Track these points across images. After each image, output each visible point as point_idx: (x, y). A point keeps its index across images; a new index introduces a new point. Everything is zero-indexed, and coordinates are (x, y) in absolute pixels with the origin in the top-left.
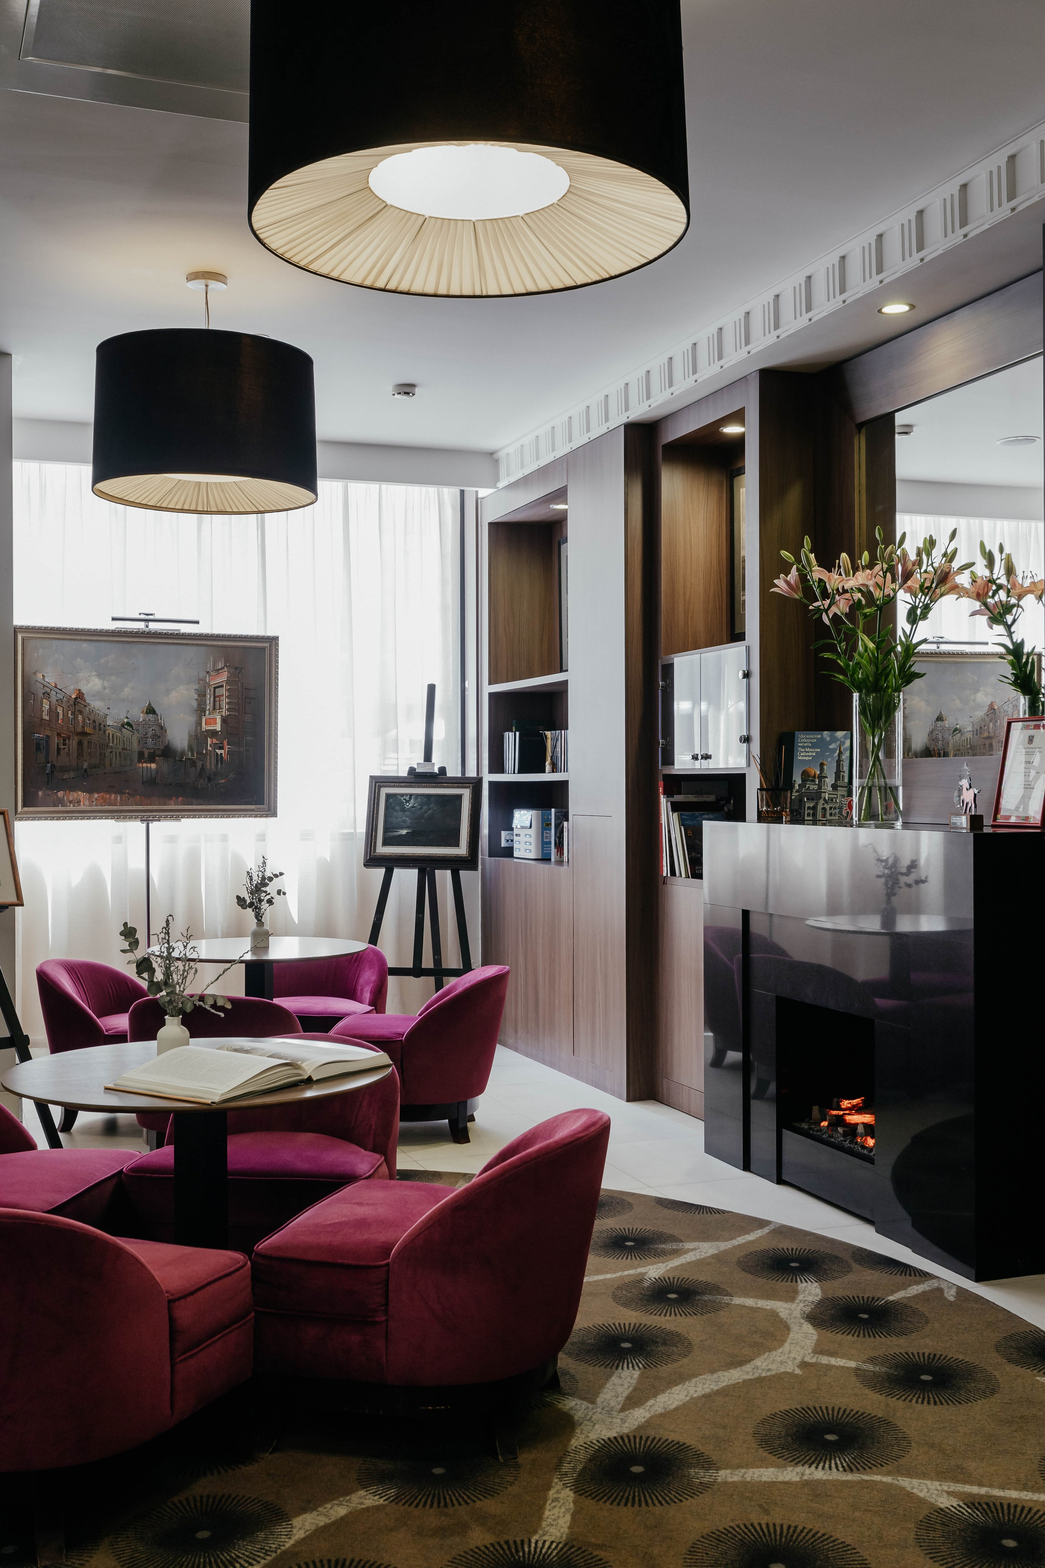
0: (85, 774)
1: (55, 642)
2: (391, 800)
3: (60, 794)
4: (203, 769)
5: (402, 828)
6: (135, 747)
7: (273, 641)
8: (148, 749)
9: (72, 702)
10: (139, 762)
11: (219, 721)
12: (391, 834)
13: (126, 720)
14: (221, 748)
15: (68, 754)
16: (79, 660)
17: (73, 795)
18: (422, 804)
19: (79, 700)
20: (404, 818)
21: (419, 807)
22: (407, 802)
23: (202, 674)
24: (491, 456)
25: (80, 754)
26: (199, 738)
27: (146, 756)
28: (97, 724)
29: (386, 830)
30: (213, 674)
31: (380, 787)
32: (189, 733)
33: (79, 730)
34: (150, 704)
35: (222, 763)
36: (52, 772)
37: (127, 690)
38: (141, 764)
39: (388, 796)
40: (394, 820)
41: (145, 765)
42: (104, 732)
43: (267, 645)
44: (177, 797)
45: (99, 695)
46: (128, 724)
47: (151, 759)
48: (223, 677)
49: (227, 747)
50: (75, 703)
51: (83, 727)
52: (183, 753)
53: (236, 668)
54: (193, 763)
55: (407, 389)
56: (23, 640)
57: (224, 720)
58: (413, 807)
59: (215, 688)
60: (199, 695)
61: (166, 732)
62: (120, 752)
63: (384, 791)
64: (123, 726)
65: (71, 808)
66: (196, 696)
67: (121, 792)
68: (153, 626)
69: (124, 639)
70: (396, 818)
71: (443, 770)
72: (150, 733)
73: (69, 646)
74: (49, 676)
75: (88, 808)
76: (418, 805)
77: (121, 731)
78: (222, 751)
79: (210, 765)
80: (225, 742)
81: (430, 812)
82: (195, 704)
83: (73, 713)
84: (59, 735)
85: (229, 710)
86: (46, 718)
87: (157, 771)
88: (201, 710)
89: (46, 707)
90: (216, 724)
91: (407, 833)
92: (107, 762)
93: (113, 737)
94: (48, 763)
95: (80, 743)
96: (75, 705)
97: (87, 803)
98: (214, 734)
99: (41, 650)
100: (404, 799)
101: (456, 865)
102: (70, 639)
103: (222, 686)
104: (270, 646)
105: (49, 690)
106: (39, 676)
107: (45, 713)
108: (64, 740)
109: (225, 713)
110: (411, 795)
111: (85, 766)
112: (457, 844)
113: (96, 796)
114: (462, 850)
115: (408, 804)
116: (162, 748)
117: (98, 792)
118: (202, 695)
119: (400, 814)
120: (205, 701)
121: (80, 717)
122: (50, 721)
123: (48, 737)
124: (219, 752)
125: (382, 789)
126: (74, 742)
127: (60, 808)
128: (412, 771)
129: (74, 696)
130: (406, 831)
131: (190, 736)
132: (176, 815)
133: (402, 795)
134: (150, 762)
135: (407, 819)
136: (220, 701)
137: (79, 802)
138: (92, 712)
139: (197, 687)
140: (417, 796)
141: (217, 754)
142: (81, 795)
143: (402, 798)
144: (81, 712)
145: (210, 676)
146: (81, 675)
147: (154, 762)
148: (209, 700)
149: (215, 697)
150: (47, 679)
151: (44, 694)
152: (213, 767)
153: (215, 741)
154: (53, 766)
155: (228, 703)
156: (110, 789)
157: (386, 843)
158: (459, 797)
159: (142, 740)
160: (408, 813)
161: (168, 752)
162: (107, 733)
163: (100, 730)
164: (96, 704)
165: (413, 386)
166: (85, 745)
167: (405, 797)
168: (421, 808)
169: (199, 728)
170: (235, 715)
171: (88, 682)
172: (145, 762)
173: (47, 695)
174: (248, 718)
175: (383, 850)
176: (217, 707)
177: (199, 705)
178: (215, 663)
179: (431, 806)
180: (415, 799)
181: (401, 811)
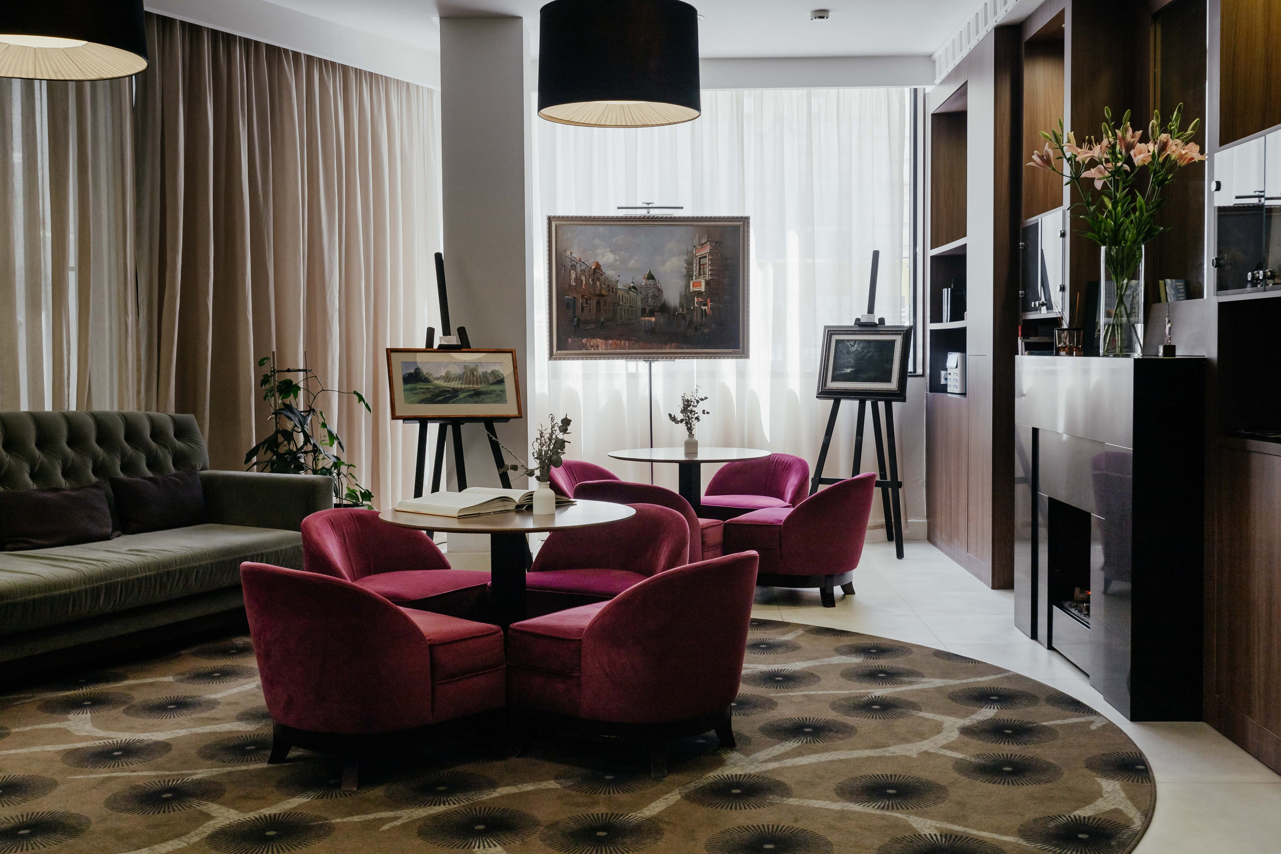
0: (602, 326)
1: (579, 228)
2: (840, 345)
3: (584, 341)
4: (691, 321)
5: (848, 367)
6: (639, 304)
7: (745, 220)
8: (649, 306)
9: (592, 272)
10: (643, 316)
11: (703, 284)
12: (839, 372)
13: (632, 285)
14: (705, 305)
15: (590, 311)
16: (597, 240)
17: (594, 342)
18: (863, 348)
19: (597, 270)
20: (849, 359)
22: (852, 346)
23: (690, 248)
24: (929, 58)
25: (598, 310)
26: (688, 297)
27: (647, 311)
28: (611, 288)
29: (835, 369)
30: (698, 247)
31: (831, 335)
32: (680, 294)
33: (598, 292)
34: (650, 272)
35: (706, 317)
36: (578, 324)
37: (632, 262)
38: (643, 318)
39: (838, 342)
40: (841, 361)
41: (646, 318)
42: (616, 293)
43: (741, 223)
44: (672, 342)
45: (611, 266)
46: (634, 287)
47: (651, 314)
48: (707, 250)
49: (710, 304)
50: (594, 272)
51: (600, 290)
52: (675, 309)
53: (716, 243)
54: (683, 317)
55: (821, 14)
56: (556, 226)
57: (707, 283)
58: (856, 350)
59: (700, 258)
60: (688, 264)
61: (662, 293)
62: (628, 309)
63: (835, 338)
64: (630, 289)
65: (592, 351)
66: (685, 265)
67: (629, 340)
68: (654, 213)
69: (630, 223)
70: (843, 359)
71: (882, 321)
72: (650, 294)
73: (590, 230)
74: (575, 253)
75: (604, 351)
76: (861, 349)
77: (628, 292)
78: (706, 308)
79: (696, 318)
80: (709, 300)
81: (869, 354)
82: (684, 271)
83: (593, 280)
84: (583, 296)
85: (711, 275)
86: (574, 284)
87: (656, 322)
88: (689, 276)
89: (573, 276)
90: (701, 286)
91: (851, 371)
92: (618, 316)
93: (622, 297)
94: (575, 317)
95: (598, 303)
96: (594, 274)
97: (604, 347)
98: (699, 294)
99: (569, 234)
100: (850, 344)
101: (889, 397)
102: (591, 225)
103: (706, 257)
104: (744, 224)
105: (575, 263)
106: (568, 253)
107: (572, 280)
108: (587, 300)
109: (708, 277)
110: (855, 341)
111: (602, 320)
112: (889, 380)
113: (610, 342)
114: (893, 385)
115: (852, 348)
116: (659, 305)
117: (611, 338)
118: (690, 264)
119: (846, 356)
120: (693, 269)
121: (598, 283)
122: (576, 286)
123: (575, 298)
124: (704, 308)
125: (833, 336)
126: (594, 302)
127: (584, 351)
128: (857, 321)
129: (593, 268)
131: (681, 296)
132: (672, 356)
133: (849, 341)
134: (651, 317)
135: (851, 360)
136: (704, 268)
137: (598, 346)
138: (606, 279)
139: (685, 257)
140: (860, 341)
141: (702, 309)
142: (600, 341)
144: (599, 279)
145: (696, 249)
146: (599, 251)
147: (653, 316)
148: (695, 268)
149: (700, 266)
150: (573, 255)
151: (571, 266)
152: (699, 319)
153: (700, 299)
154: (579, 320)
155: (711, 270)
156: (620, 337)
157: (833, 380)
158: (893, 342)
159: (645, 299)
160: (852, 356)
161: (664, 308)
162: (618, 294)
163: (613, 292)
164: (610, 273)
165: (826, 11)
166: (602, 302)
167: (850, 342)
168: (862, 352)
169: (688, 290)
170: (716, 279)
171: (604, 256)
172: (647, 316)
173: (574, 267)
174: (726, 281)
175: (832, 385)
176: (702, 273)
177: (688, 272)
178: (699, 239)
179: (871, 349)
180: (858, 344)
181: (847, 353)
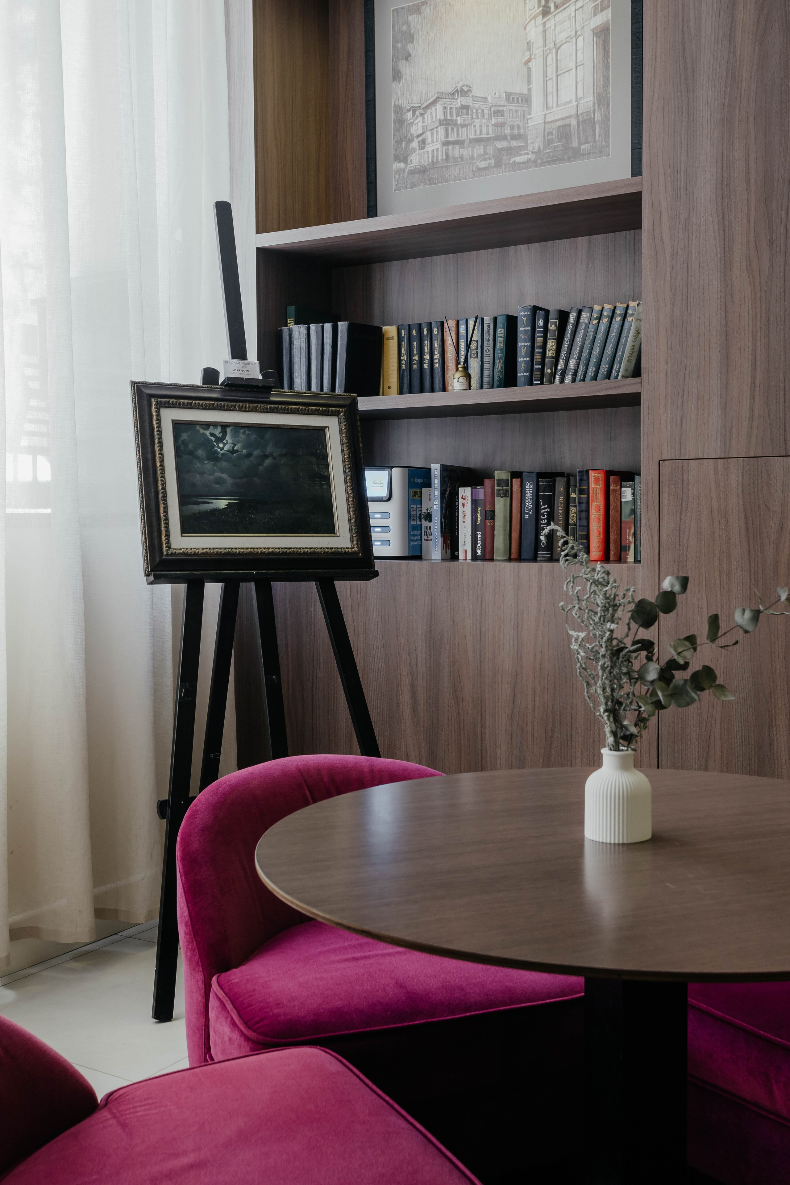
2: (185, 436)
5: (218, 496)
12: (196, 508)
18: (248, 446)
20: (217, 474)
21: (244, 451)
22: (220, 440)
29: (184, 500)
31: (155, 406)
39: (178, 426)
40: (197, 479)
58: (233, 451)
63: (167, 415)
70: (202, 474)
71: (273, 376)
76: (244, 447)
81: (268, 462)
91: (229, 505)
100: (212, 435)
101: (325, 571)
110: (224, 426)
112: (329, 527)
114: (340, 539)
115: (221, 445)
119: (208, 465)
125: (161, 411)
128: (210, 375)
130: (227, 502)
133: (207, 425)
135: (224, 476)
140: (238, 427)
143: (207, 433)
157: (187, 527)
158: (319, 433)
160: (224, 464)
167: (212, 430)
168: (249, 455)
175: (180, 542)
179: (269, 450)
180: (235, 434)
181: (209, 459)
